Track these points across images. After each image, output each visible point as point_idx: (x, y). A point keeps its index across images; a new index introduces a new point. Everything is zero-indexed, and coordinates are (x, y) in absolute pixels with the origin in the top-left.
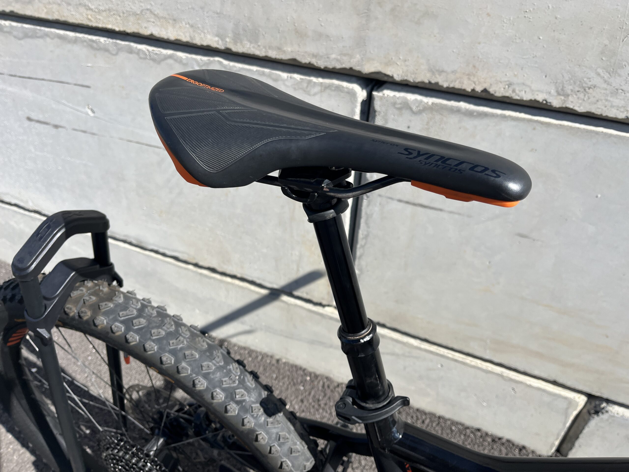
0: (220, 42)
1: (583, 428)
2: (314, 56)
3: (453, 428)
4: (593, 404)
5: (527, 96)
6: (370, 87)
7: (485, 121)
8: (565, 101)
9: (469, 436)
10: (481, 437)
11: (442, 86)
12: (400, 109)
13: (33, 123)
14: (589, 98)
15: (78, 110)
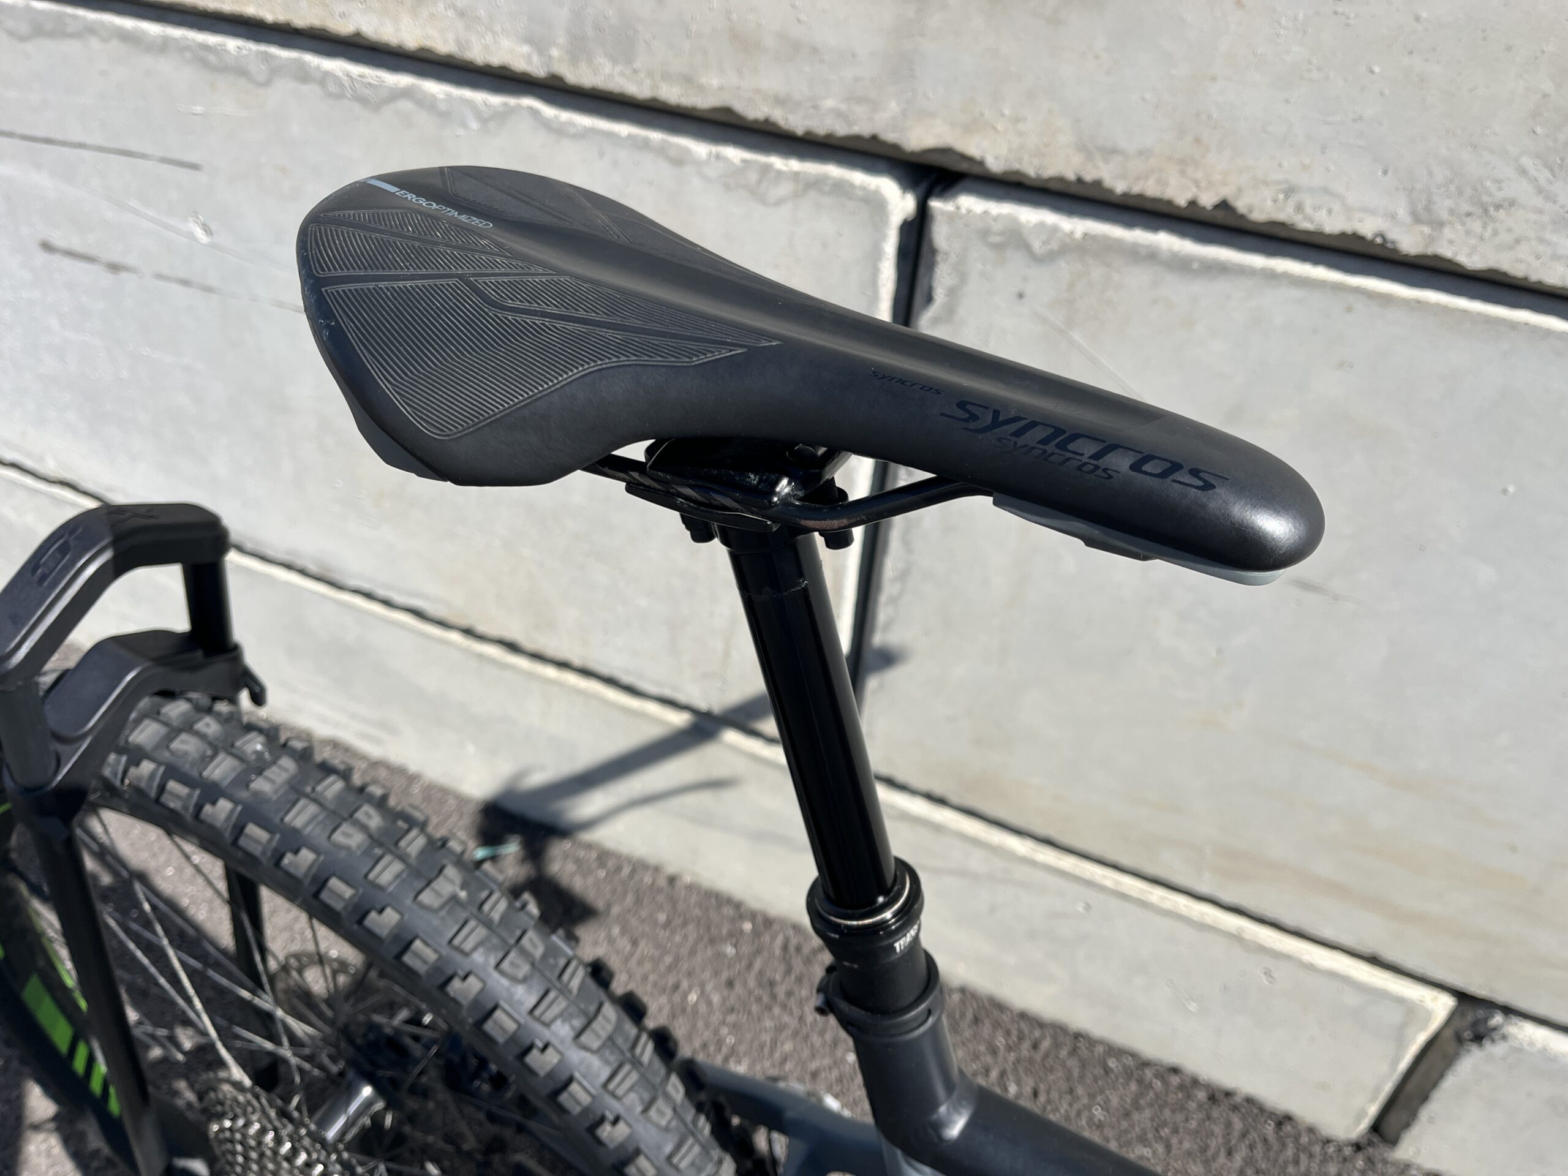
0: (535, 58)
1: (1441, 1076)
2: (780, 101)
3: (1112, 1063)
4: (1470, 1018)
5: (1332, 223)
6: (924, 186)
7: (1222, 286)
8: (1431, 240)
9: (1150, 1086)
10: (1182, 1087)
11: (1110, 191)
12: (999, 247)
13: (56, 258)
14: (1495, 233)
15: (167, 227)
